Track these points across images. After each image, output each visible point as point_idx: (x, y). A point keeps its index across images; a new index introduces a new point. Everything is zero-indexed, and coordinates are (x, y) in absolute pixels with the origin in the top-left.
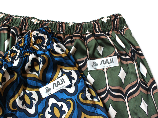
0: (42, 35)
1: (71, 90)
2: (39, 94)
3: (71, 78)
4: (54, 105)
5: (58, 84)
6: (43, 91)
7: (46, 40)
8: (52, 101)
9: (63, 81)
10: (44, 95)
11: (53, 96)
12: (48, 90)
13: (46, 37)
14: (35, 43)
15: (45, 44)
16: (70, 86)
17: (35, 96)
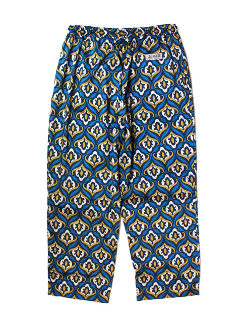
0: (159, 29)
1: (162, 62)
2: (144, 57)
3: (163, 56)
4: (150, 66)
5: (156, 56)
6: (147, 56)
7: (160, 32)
8: (150, 63)
9: (159, 56)
10: (147, 59)
11: (151, 61)
12: (150, 57)
13: (160, 30)
14: (154, 32)
15: (158, 34)
16: (161, 60)
17: (142, 58)
